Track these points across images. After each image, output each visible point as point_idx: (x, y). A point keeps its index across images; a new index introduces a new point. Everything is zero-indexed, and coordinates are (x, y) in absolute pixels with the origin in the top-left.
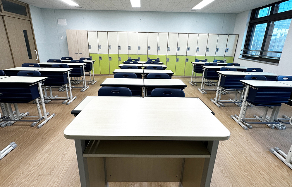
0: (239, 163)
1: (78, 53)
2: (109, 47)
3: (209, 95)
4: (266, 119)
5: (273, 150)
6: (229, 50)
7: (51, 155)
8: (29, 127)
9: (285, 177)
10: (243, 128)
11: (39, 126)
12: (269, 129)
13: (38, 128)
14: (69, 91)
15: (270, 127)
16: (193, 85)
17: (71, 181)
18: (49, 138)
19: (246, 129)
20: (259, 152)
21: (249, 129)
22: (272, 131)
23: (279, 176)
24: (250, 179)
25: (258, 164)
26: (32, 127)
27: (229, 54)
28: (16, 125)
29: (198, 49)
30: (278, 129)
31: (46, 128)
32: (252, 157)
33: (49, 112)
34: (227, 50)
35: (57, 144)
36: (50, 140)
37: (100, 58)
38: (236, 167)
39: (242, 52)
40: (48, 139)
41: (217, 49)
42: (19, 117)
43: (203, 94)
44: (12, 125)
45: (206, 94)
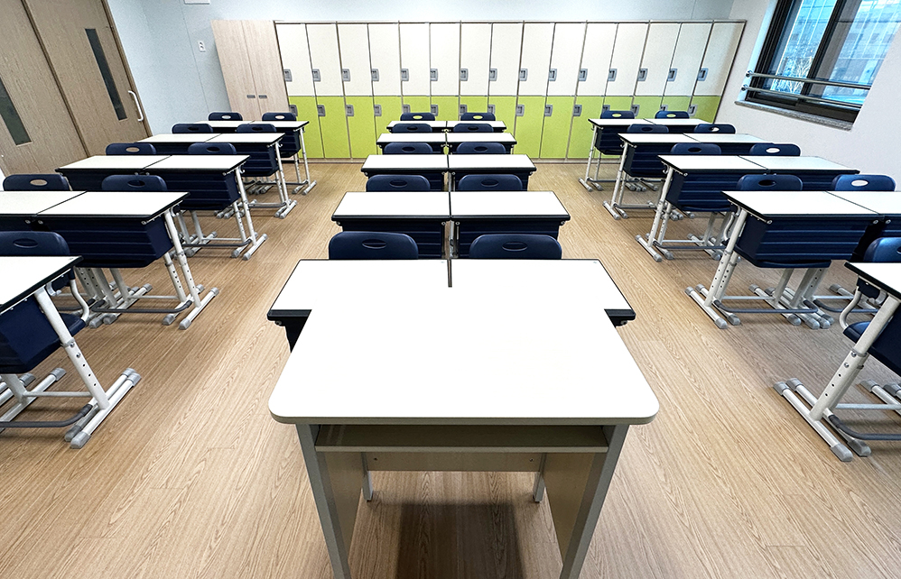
0: (690, 420)
1: (254, 97)
2: (345, 73)
3: (632, 223)
4: (782, 298)
5: (783, 386)
6: (708, 75)
7: (227, 400)
8: (159, 325)
9: (800, 454)
10: (716, 323)
11: (184, 323)
12: (785, 326)
13: (182, 328)
14: (244, 216)
15: (788, 321)
16: (591, 191)
17: (284, 464)
18: (214, 357)
19: (724, 328)
20: (747, 391)
21: (730, 326)
22: (793, 332)
23: (784, 452)
24: (709, 459)
25: (736, 423)
26: (167, 327)
27: (707, 88)
28: (125, 321)
29: (613, 73)
30: (810, 326)
31: (201, 330)
32: (726, 404)
33: (202, 283)
34: (703, 73)
35: (237, 371)
36: (217, 361)
37: (321, 109)
38: (680, 430)
39: (748, 81)
40: (213, 359)
41: (672, 73)
42: (129, 299)
43: (618, 219)
44: (115, 320)
45: (625, 218)
